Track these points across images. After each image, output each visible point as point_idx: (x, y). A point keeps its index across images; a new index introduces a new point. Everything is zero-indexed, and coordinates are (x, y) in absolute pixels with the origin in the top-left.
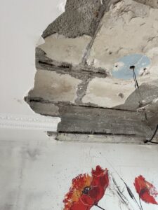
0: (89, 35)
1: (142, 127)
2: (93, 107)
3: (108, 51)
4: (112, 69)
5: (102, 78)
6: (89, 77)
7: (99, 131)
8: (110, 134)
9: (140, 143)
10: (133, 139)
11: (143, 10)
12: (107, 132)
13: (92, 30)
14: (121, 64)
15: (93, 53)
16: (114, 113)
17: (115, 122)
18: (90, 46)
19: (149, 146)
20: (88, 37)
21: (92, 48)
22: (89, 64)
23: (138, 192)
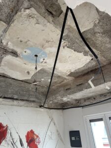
0: (5, 22)
1: (41, 96)
2: (7, 77)
3: (19, 39)
4: (22, 53)
5: (14, 57)
6: (4, 54)
7: (8, 96)
8: (17, 99)
9: (37, 107)
10: (33, 104)
11: (44, 22)
12: (15, 98)
13: (8, 20)
14: (28, 52)
15: (7, 37)
16: (23, 84)
17: (23, 91)
18: (5, 31)
19: (42, 110)
20: (4, 24)
21: (7, 33)
22: (4, 44)
23: (27, 142)
